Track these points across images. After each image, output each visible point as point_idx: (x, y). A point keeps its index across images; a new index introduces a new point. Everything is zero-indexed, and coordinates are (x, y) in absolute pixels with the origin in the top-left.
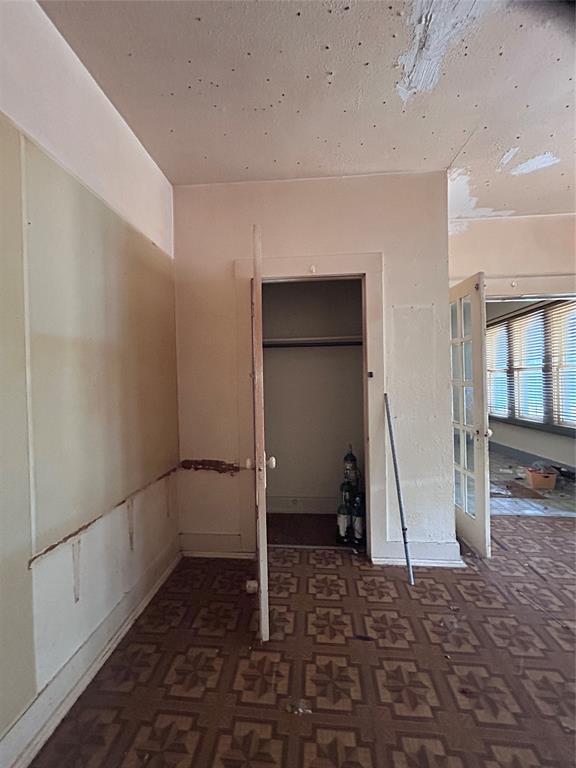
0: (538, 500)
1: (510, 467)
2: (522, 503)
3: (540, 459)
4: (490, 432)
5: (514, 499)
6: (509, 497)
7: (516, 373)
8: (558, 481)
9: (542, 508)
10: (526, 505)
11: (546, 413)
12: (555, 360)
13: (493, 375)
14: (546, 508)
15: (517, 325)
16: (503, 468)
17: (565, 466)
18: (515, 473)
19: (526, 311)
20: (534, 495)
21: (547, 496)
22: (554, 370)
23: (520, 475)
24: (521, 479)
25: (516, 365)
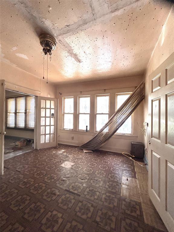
0: (21, 150)
1: (14, 143)
2: (16, 152)
3: (23, 138)
4: (5, 133)
5: (14, 152)
6: (13, 152)
7: (17, 114)
8: (27, 143)
9: (22, 152)
10: (18, 153)
11: (25, 125)
12: (28, 111)
13: (10, 114)
14: (23, 152)
15: (18, 99)
16: (11, 143)
17: (29, 139)
18: (15, 144)
19: (21, 96)
20: (20, 149)
21: (24, 148)
22: (27, 113)
23: (17, 144)
24: (17, 145)
25: (18, 111)
